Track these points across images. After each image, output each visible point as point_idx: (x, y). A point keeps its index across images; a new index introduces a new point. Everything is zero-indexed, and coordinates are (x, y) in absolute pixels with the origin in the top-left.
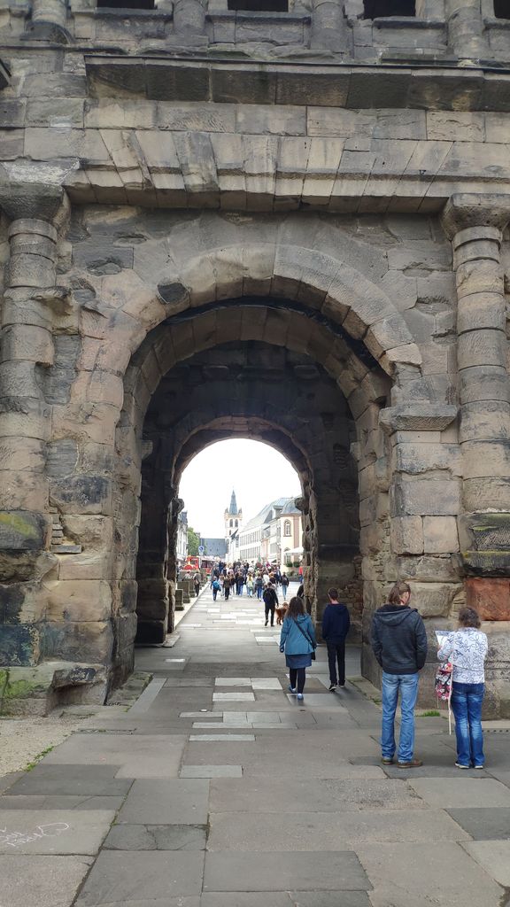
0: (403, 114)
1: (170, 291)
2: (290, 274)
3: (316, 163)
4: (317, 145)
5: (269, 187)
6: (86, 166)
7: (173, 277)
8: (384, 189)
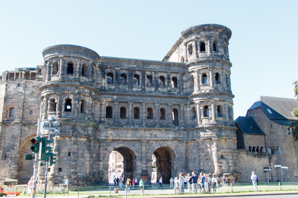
2: (126, 147)
3: (129, 136)
5: (125, 139)
6: (107, 137)
7: (115, 147)
8: (135, 139)
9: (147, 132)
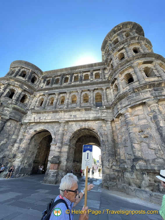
0: (57, 113)
1: (35, 131)
2: (45, 129)
4: (49, 117)
5: (44, 121)
6: (30, 120)
7: (35, 130)
8: (54, 120)
9: (66, 114)
